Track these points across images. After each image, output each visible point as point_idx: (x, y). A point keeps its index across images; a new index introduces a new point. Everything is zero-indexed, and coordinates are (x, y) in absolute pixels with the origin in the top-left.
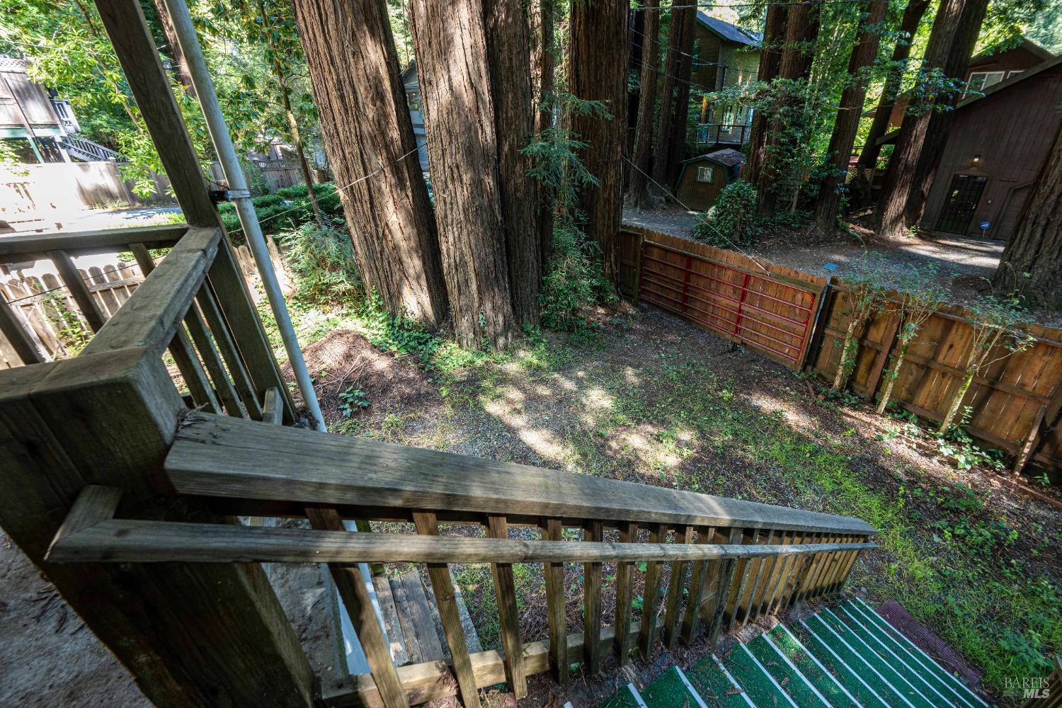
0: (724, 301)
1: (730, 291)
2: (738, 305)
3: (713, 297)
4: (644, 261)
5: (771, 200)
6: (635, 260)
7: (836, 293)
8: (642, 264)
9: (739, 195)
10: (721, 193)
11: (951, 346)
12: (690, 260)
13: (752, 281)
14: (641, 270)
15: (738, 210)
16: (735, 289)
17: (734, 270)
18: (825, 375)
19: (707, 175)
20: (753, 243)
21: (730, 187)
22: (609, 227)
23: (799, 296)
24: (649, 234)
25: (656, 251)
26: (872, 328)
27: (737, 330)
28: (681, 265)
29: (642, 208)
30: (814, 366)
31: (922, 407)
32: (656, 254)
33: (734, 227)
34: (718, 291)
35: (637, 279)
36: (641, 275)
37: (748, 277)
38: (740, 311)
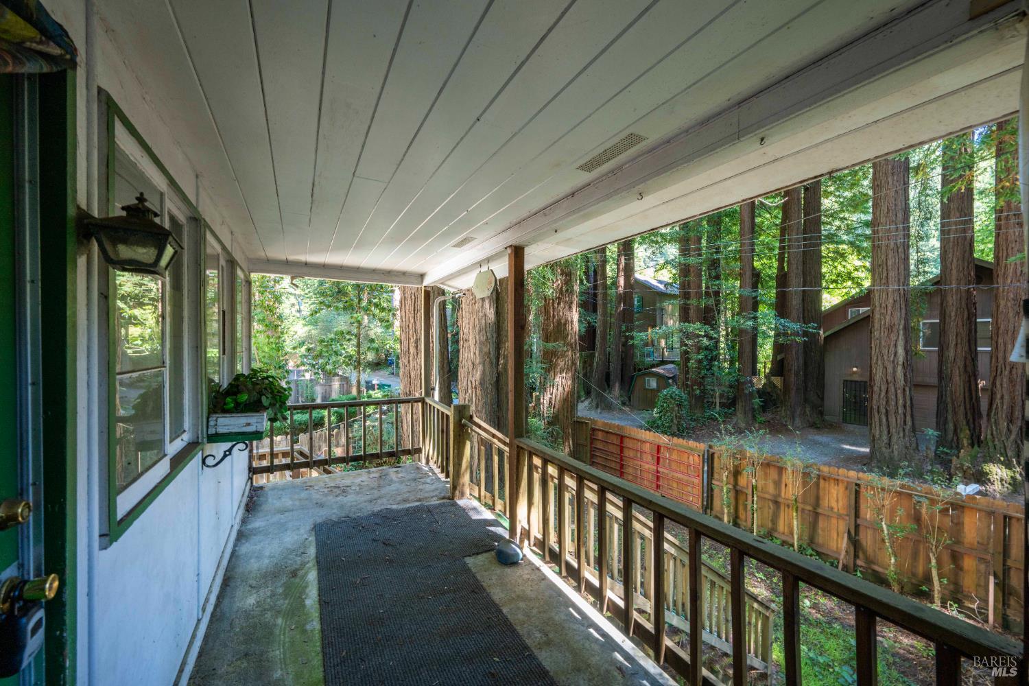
0: (647, 466)
1: (649, 457)
2: (655, 468)
3: (639, 463)
4: (593, 440)
5: (702, 400)
6: (586, 439)
7: (713, 454)
8: (592, 443)
9: (671, 397)
10: (659, 396)
11: (786, 485)
12: (622, 438)
13: (662, 449)
14: (591, 447)
15: (673, 409)
16: (652, 456)
17: (650, 443)
18: (718, 515)
19: (653, 384)
20: (688, 433)
21: (665, 392)
22: (567, 418)
23: (691, 458)
24: (594, 422)
25: (600, 433)
26: (739, 477)
27: (658, 486)
28: (616, 441)
29: (603, 409)
30: (711, 510)
31: (783, 533)
32: (600, 436)
33: (672, 421)
34: (641, 459)
35: (589, 455)
36: (591, 451)
37: (659, 447)
38: (658, 472)
